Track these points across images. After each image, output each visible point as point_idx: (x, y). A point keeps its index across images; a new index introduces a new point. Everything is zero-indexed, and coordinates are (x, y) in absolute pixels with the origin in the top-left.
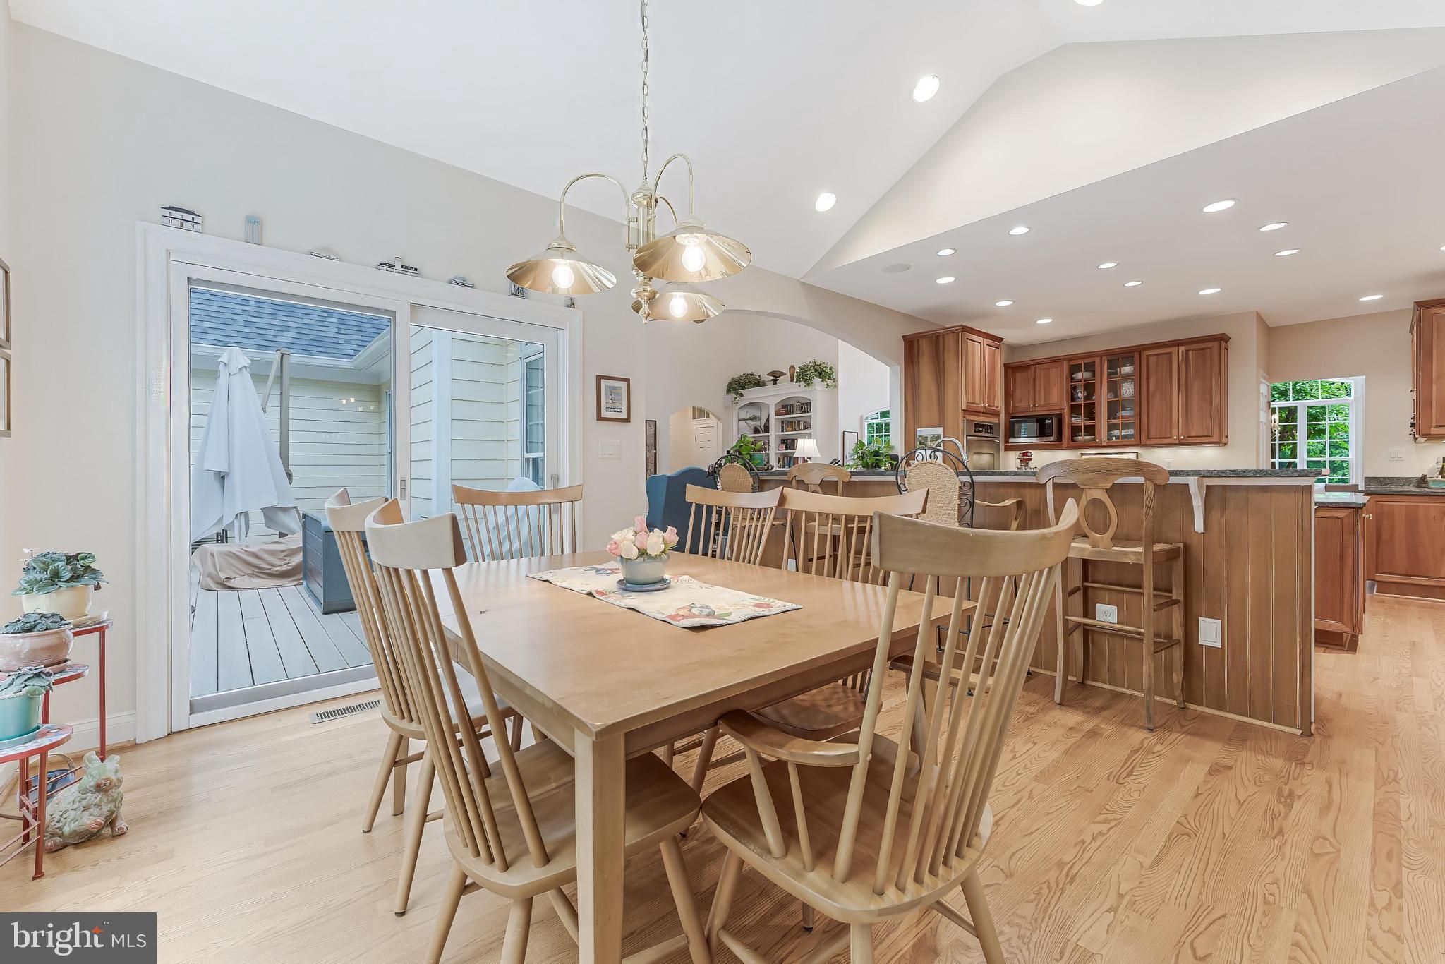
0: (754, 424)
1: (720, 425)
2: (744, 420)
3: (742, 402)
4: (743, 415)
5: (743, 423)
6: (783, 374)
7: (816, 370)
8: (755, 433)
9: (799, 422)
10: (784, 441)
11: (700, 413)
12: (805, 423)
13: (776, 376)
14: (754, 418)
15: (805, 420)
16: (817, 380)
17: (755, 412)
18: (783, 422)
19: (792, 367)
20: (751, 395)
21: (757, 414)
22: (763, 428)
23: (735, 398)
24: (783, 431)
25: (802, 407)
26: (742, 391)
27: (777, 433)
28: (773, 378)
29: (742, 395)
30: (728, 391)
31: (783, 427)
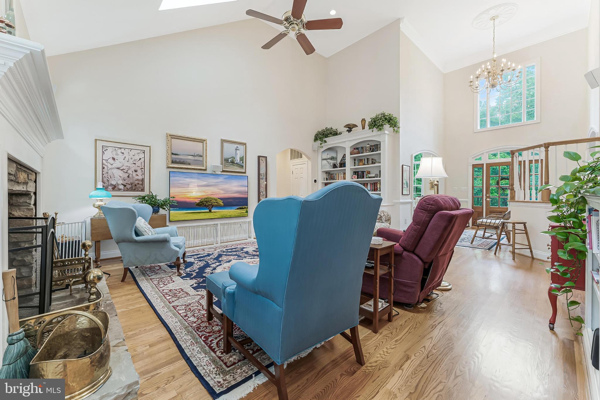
0: (332, 162)
1: (310, 162)
2: (326, 159)
3: (326, 146)
4: (325, 156)
5: (325, 162)
6: (355, 126)
7: (386, 119)
8: (334, 168)
9: (368, 159)
10: (356, 173)
11: (296, 154)
12: (372, 159)
13: (350, 128)
14: (332, 158)
15: (373, 157)
16: (387, 126)
17: (332, 154)
18: (355, 160)
19: (363, 120)
20: (331, 141)
21: (334, 155)
22: (339, 164)
23: (321, 144)
24: (355, 166)
25: (371, 148)
26: (325, 139)
27: (351, 167)
28: (348, 129)
29: (325, 142)
30: (316, 139)
31: (355, 163)
